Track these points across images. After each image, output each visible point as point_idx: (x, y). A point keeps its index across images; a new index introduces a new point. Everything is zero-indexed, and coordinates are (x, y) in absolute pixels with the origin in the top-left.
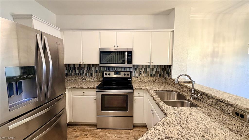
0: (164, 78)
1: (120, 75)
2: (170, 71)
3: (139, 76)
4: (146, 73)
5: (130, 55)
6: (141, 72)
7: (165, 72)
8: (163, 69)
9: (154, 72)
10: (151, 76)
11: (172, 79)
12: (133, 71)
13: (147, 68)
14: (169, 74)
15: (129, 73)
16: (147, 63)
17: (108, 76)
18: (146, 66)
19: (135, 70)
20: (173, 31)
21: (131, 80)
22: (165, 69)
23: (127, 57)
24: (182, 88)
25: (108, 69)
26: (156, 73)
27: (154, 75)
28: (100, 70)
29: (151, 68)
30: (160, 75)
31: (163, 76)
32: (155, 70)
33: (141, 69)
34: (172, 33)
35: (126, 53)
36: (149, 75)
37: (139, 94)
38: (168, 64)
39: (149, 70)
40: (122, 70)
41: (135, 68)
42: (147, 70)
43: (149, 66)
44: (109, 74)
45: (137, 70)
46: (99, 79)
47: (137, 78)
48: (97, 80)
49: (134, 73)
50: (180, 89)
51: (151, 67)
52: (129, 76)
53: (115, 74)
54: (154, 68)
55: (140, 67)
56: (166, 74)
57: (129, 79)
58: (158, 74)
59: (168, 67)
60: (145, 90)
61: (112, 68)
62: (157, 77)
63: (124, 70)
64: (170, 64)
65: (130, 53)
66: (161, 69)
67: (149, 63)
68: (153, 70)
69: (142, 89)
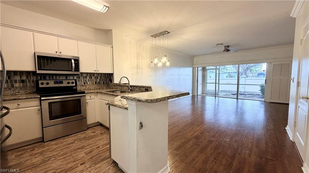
0: (108, 85)
1: (63, 83)
2: (112, 78)
3: (84, 84)
4: (91, 81)
5: (77, 63)
6: (86, 80)
7: (108, 79)
8: (106, 77)
9: (98, 80)
10: (96, 83)
11: (115, 84)
12: (78, 79)
13: (92, 77)
14: (111, 80)
15: (74, 81)
16: (93, 71)
17: (45, 86)
18: (91, 74)
19: (80, 78)
20: (112, 47)
21: (76, 89)
22: (108, 77)
23: (74, 65)
24: (123, 88)
25: (42, 78)
26: (100, 81)
27: (99, 83)
28: (29, 79)
29: (95, 77)
30: (104, 82)
31: (106, 83)
32: (99, 78)
33: (86, 77)
34: (111, 48)
35: (73, 61)
36: (94, 83)
37: (90, 97)
38: (111, 73)
39: (93, 78)
40: (64, 79)
41: (80, 77)
42: (92, 78)
43: (94, 74)
44: (48, 84)
45: (82, 78)
46: (29, 91)
47: (82, 87)
48: (26, 92)
49: (79, 81)
50: (121, 89)
51: (95, 75)
52: (74, 85)
53: (55, 83)
54: (98, 76)
55: (84, 75)
56: (109, 81)
57: (74, 88)
58: (102, 82)
59: (110, 75)
60: (95, 94)
61: (49, 76)
62: (101, 84)
63: (66, 78)
64: (112, 72)
65: (77, 61)
66: (104, 77)
67: (95, 71)
68: (97, 78)
69: (93, 93)
